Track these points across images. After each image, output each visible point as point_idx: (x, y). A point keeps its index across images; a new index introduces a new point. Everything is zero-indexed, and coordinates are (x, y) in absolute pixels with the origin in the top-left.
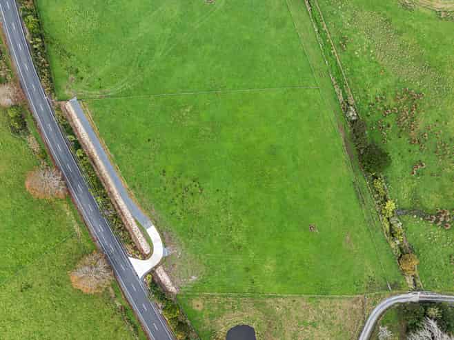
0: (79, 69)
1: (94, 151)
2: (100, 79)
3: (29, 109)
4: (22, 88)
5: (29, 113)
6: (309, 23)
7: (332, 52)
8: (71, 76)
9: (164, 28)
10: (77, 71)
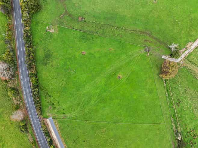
0: (54, 103)
1: (58, 143)
2: (64, 110)
3: (29, 120)
4: (26, 109)
5: (29, 122)
6: (164, 91)
7: (173, 106)
8: (50, 106)
9: (96, 90)
10: (53, 104)
